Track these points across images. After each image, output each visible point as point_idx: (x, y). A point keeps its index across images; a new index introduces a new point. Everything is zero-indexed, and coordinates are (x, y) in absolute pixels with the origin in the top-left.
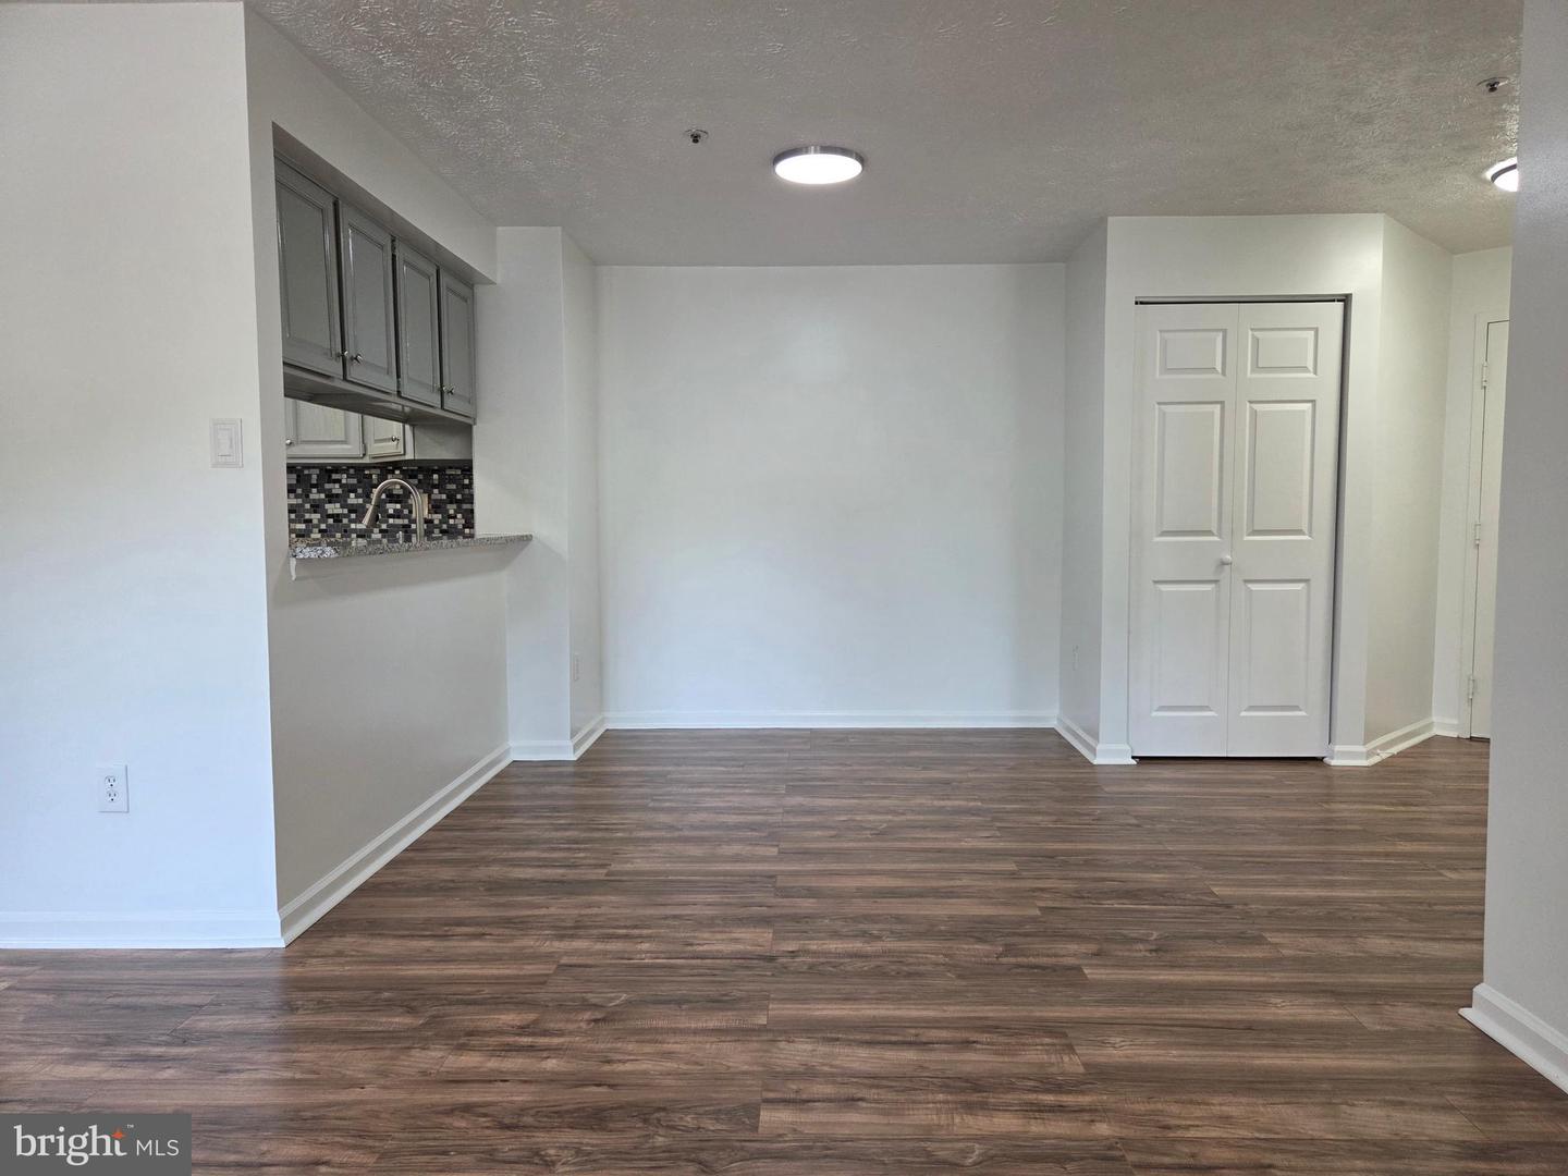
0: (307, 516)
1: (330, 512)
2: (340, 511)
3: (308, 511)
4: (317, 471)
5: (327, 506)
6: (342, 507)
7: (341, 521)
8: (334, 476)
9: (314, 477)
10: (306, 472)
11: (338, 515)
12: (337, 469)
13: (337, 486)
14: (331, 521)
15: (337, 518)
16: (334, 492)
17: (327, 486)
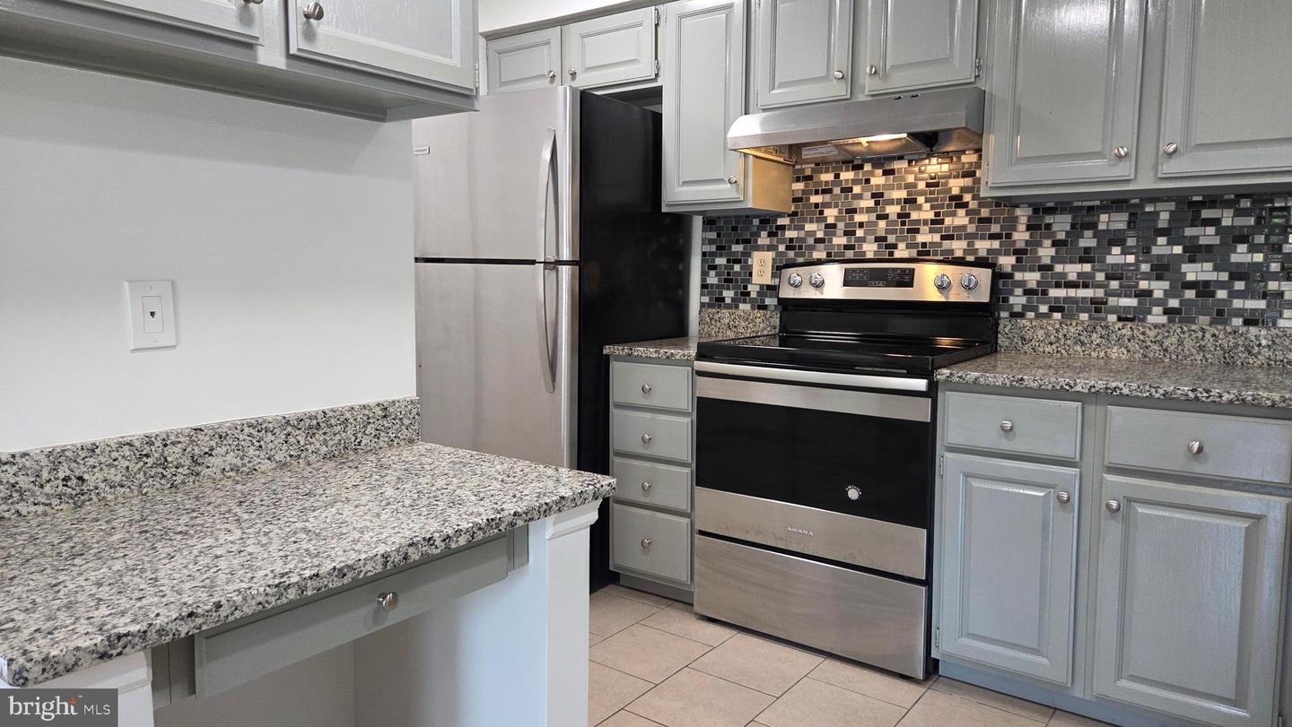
0: (1143, 285)
1: (1190, 277)
2: (1213, 276)
3: (1146, 277)
4: (1172, 206)
5: (1185, 267)
6: (1216, 269)
7: (1213, 294)
8: (1206, 214)
9: (1164, 216)
10: (1149, 208)
11: (1207, 283)
12: (1214, 199)
13: (1211, 230)
14: (1190, 294)
15: (1204, 289)
16: (1202, 241)
17: (1189, 232)
